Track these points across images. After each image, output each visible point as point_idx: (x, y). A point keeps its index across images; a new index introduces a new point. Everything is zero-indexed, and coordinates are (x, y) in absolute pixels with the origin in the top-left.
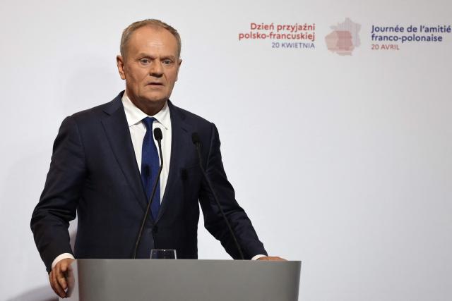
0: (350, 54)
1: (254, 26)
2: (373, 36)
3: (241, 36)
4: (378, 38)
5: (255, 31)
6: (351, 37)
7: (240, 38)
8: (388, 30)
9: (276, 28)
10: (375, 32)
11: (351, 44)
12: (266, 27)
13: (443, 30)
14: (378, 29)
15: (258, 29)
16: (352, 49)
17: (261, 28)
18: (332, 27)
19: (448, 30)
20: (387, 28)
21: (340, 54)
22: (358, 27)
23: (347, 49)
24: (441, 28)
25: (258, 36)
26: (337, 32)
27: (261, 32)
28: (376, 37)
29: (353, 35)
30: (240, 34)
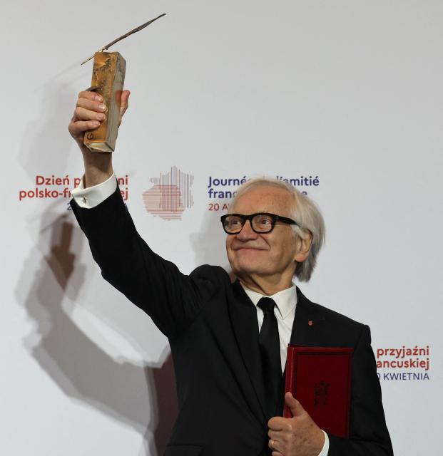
0: (179, 218)
1: (40, 180)
2: (210, 192)
3: (22, 195)
4: (217, 195)
5: (42, 188)
6: (180, 194)
7: (21, 197)
8: (232, 182)
9: (72, 182)
10: (213, 186)
11: (180, 204)
12: (58, 181)
13: (308, 182)
14: (218, 182)
15: (47, 184)
16: (182, 211)
17: (51, 182)
18: (152, 180)
19: (316, 182)
20: (230, 180)
21: (165, 218)
22: (189, 179)
23: (175, 211)
24: (306, 180)
25: (47, 194)
26: (160, 186)
27: (51, 188)
28: (215, 193)
29: (183, 190)
30: (21, 192)
